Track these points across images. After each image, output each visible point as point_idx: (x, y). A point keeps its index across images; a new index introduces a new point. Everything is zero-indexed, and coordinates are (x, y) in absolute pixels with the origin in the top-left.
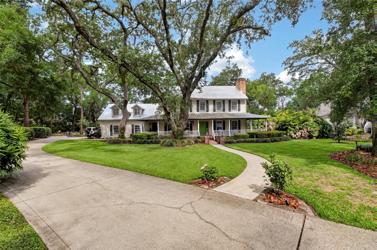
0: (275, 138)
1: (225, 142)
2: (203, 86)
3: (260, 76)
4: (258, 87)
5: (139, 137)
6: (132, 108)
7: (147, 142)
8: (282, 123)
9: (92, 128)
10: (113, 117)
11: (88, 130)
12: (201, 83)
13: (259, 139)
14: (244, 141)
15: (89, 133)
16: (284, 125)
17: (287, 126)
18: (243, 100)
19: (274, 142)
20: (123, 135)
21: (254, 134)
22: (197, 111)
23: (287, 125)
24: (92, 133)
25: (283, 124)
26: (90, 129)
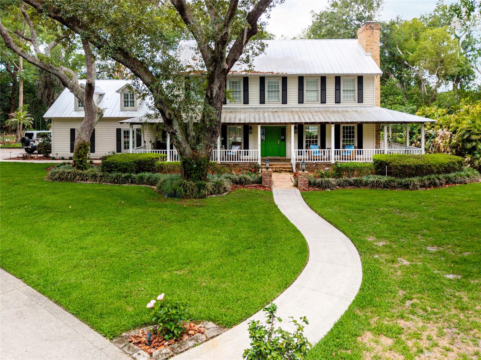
0: (433, 176)
1: (310, 183)
2: (257, 55)
3: (435, 7)
4: (422, 35)
5: (116, 167)
6: (117, 92)
7: (130, 180)
8: (464, 135)
9: (35, 132)
10: (76, 110)
11: (27, 138)
12: (252, 48)
13: (393, 178)
14: (356, 181)
15: (28, 144)
16: (469, 140)
17: (474, 144)
18: (372, 76)
19: (430, 187)
20: (81, 161)
21: (386, 164)
22: (261, 103)
23: (475, 141)
24: (34, 145)
25: (465, 137)
26: (30, 136)
